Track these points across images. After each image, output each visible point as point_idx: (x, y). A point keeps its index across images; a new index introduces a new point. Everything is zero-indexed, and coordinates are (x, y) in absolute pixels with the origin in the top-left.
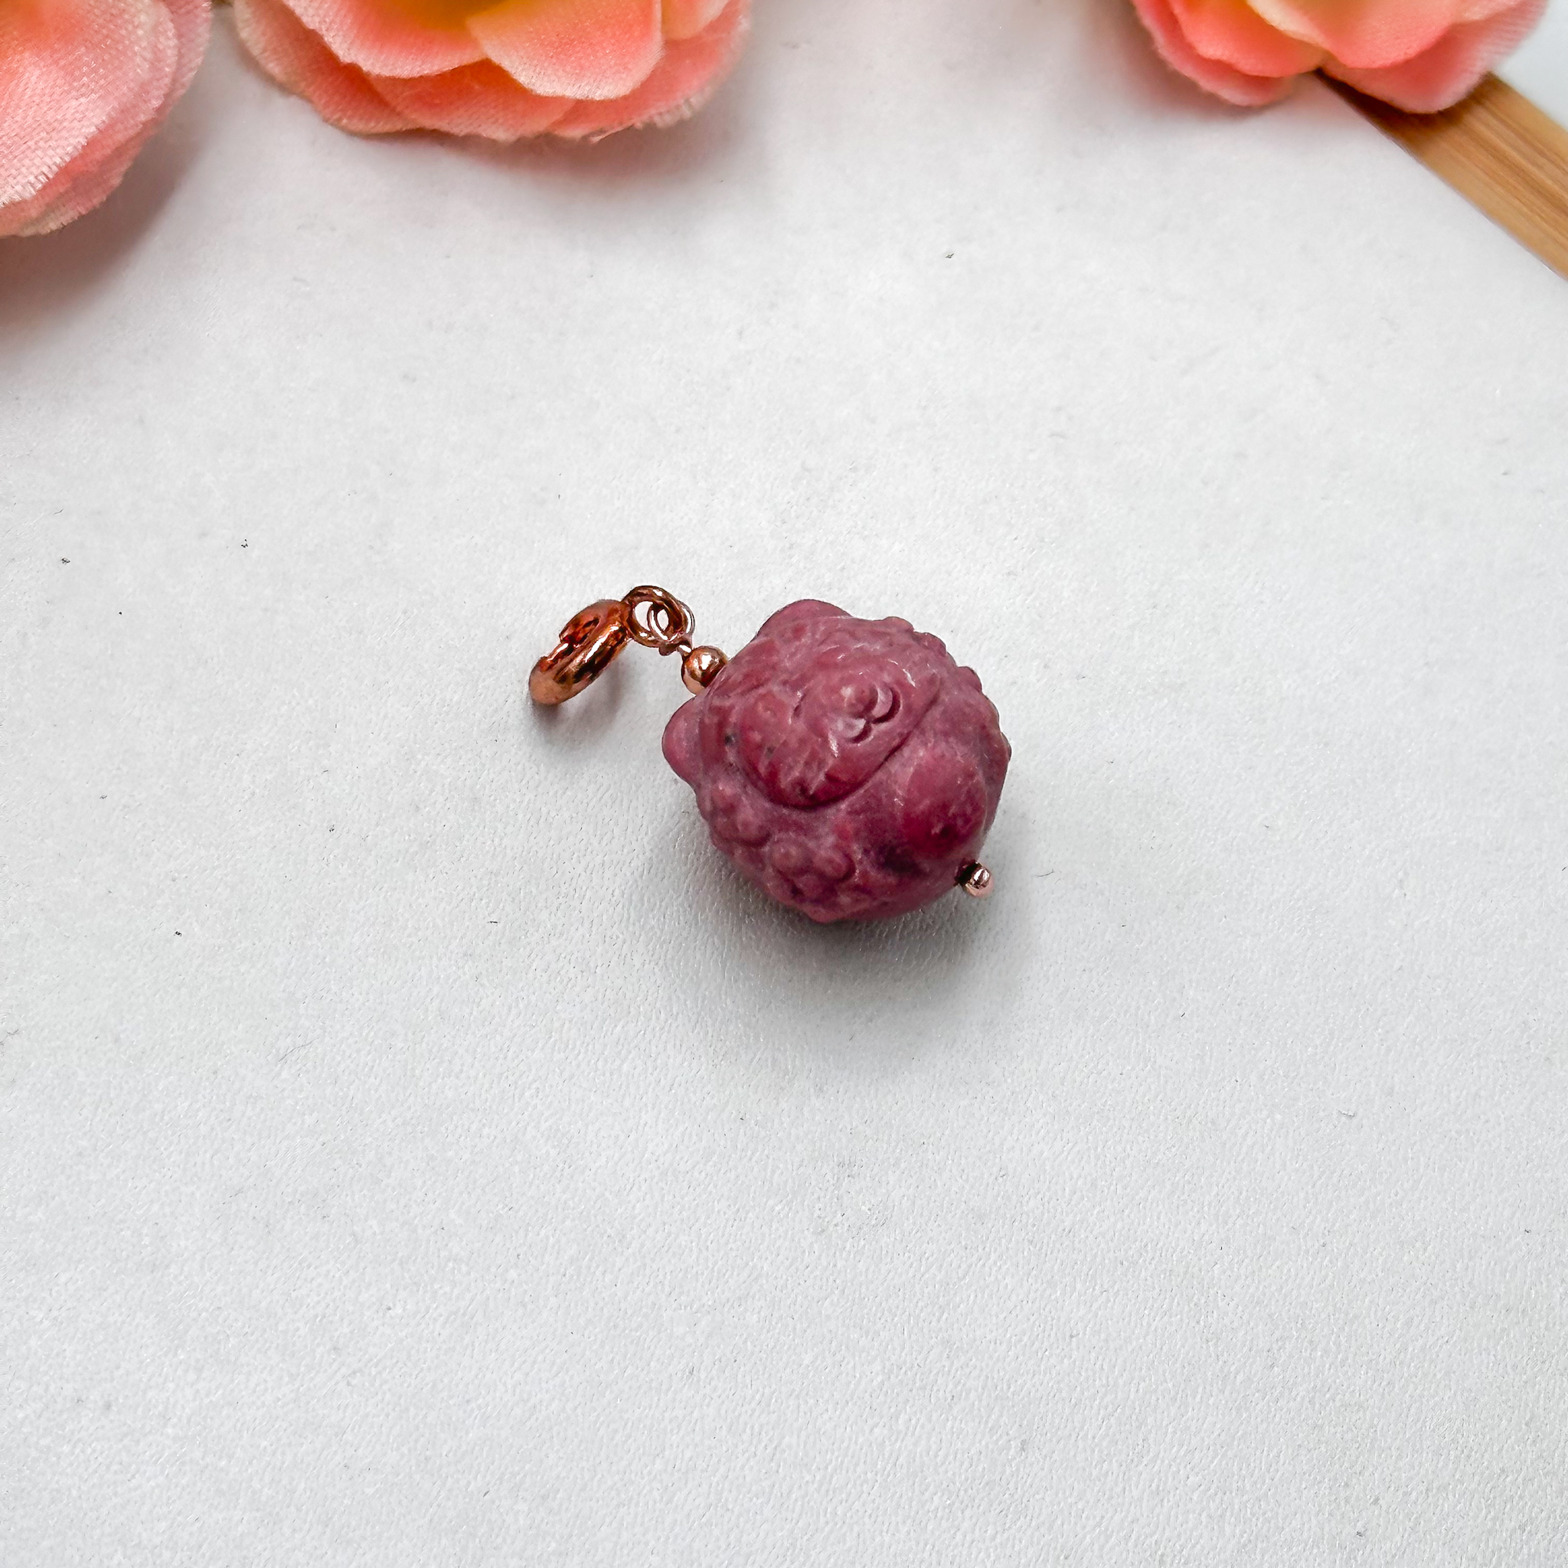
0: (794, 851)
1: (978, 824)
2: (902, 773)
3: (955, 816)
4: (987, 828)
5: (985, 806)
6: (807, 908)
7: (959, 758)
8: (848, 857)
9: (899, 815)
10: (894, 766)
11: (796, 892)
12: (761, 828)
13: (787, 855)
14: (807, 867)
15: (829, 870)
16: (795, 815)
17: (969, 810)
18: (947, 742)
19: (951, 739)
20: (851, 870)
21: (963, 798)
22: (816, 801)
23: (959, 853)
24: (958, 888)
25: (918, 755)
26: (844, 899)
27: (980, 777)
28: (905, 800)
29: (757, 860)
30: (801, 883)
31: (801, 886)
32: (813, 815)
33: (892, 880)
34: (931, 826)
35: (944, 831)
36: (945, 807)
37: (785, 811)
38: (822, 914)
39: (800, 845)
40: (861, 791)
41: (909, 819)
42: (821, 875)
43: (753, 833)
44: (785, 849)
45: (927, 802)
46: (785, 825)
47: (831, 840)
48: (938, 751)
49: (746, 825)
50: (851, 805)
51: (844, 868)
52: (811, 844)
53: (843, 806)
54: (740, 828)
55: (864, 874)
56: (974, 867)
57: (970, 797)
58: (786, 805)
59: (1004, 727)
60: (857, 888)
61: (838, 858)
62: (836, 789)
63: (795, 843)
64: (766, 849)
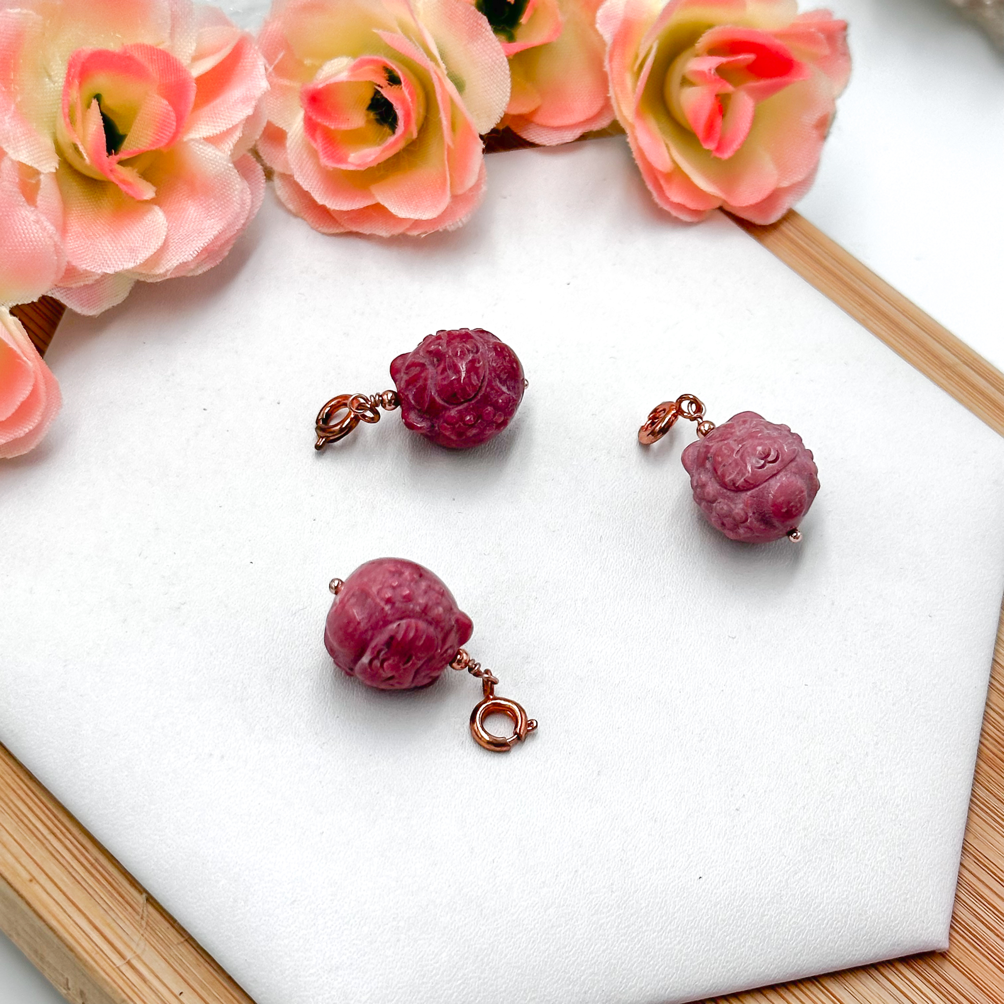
0: (725, 507)
1: (801, 512)
2: (774, 485)
3: (793, 506)
4: (804, 515)
5: (806, 507)
6: (726, 532)
7: (799, 483)
8: (746, 514)
9: (770, 501)
10: (772, 482)
11: (723, 524)
12: (714, 496)
13: (722, 509)
14: (728, 515)
15: (738, 518)
16: (728, 493)
17: (799, 505)
18: (795, 476)
19: (797, 476)
20: (747, 520)
21: (797, 500)
22: (738, 490)
23: (790, 522)
24: (787, 537)
25: (782, 479)
26: (741, 531)
27: (805, 493)
28: (774, 496)
29: (710, 509)
30: (726, 521)
31: (725, 522)
32: (736, 494)
33: (762, 527)
34: (782, 508)
35: (786, 511)
36: (789, 503)
37: (725, 491)
38: (731, 535)
39: (728, 505)
40: (757, 489)
41: (774, 505)
42: (734, 519)
43: (711, 497)
44: (722, 506)
45: (783, 498)
46: (724, 497)
47: (741, 506)
48: (791, 480)
49: (708, 494)
50: (752, 494)
51: (744, 518)
52: (733, 506)
53: (749, 493)
54: (706, 494)
55: (751, 522)
56: (795, 530)
57: (800, 501)
58: (726, 488)
59: (819, 476)
60: (748, 527)
61: (742, 513)
62: (748, 486)
63: (727, 504)
64: (714, 505)
